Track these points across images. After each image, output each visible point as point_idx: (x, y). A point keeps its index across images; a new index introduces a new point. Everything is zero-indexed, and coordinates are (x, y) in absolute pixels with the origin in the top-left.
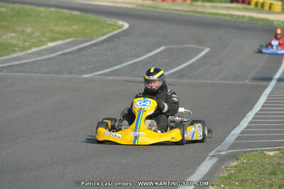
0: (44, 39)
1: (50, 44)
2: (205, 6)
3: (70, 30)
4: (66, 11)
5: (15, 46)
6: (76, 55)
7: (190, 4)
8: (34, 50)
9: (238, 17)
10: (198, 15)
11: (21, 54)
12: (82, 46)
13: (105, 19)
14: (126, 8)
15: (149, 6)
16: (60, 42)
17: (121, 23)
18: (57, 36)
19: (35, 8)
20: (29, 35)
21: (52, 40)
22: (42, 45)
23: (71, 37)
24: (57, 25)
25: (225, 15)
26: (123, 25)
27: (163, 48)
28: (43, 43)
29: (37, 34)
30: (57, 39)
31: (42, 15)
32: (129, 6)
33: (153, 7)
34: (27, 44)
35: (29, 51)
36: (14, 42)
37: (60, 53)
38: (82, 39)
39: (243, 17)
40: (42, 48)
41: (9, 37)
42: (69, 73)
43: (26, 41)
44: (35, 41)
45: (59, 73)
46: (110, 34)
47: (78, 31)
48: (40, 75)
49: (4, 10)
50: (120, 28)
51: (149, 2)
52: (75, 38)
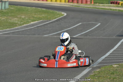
0: (30, 21)
1: (32, 23)
3: (41, 16)
4: (39, 8)
6: (43, 27)
7: (93, 5)
8: (25, 25)
9: (114, 10)
10: (96, 9)
11: (19, 27)
12: (45, 23)
13: (56, 12)
14: (66, 7)
15: (75, 6)
16: (37, 22)
17: (63, 13)
18: (35, 19)
19: (26, 7)
20: (23, 19)
21: (33, 21)
22: (29, 23)
23: (41, 20)
24: (35, 14)
25: (108, 9)
27: (80, 24)
28: (29, 22)
29: (27, 19)
30: (35, 21)
31: (29, 10)
34: (22, 23)
35: (23, 26)
36: (17, 22)
37: (36, 26)
38: (46, 20)
39: (116, 10)
40: (28, 24)
41: (14, 20)
42: (38, 35)
43: (22, 22)
44: (25, 21)
45: (34, 35)
46: (58, 18)
47: (44, 17)
48: (26, 36)
49: (13, 8)
50: (62, 15)
51: (76, 4)
52: (43, 20)
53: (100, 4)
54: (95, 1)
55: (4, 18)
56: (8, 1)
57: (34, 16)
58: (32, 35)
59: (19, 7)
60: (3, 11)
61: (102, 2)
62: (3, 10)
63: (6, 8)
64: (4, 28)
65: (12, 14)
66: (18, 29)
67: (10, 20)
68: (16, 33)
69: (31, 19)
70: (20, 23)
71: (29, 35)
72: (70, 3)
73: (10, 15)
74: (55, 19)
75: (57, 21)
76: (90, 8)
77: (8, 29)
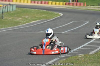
0: (31, 20)
1: (33, 22)
2: (91, 7)
3: (41, 16)
4: (41, 10)
5: (20, 23)
6: (41, 25)
7: (86, 7)
8: (27, 24)
10: (88, 10)
11: (21, 25)
12: (44, 22)
13: (55, 12)
14: (63, 9)
15: (71, 8)
17: (60, 14)
18: (36, 19)
19: (31, 9)
20: (26, 19)
21: (34, 20)
23: (41, 19)
24: (37, 15)
25: (97, 10)
26: (61, 15)
27: (72, 22)
29: (29, 18)
30: (36, 20)
31: (32, 12)
32: (64, 8)
33: (72, 8)
34: (25, 22)
35: (25, 24)
36: (20, 21)
37: (35, 25)
38: (45, 19)
40: (30, 23)
41: (19, 20)
42: (34, 31)
43: (25, 21)
44: (28, 20)
45: (31, 31)
46: (55, 18)
47: (44, 17)
49: (19, 10)
50: (59, 15)
51: (71, 6)
52: (43, 19)
53: (91, 6)
54: (87, 4)
55: (11, 18)
56: (15, 4)
57: (35, 16)
58: (29, 31)
59: (24, 9)
60: (10, 13)
61: (93, 5)
62: (11, 11)
63: (13, 10)
64: (9, 26)
65: (18, 15)
66: (20, 27)
67: (15, 20)
68: (17, 30)
69: (33, 18)
70: (23, 22)
71: (27, 31)
72: (66, 6)
73: (15, 15)
74: (52, 18)
75: (54, 20)
76: (83, 9)
77: (12, 27)
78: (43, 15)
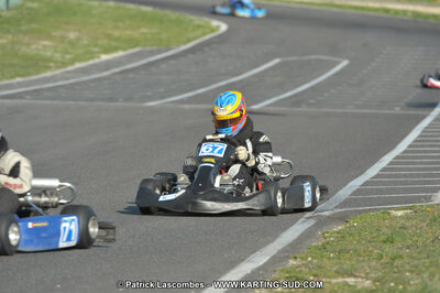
0: (96, 49)
1: (104, 57)
3: (136, 34)
4: (131, 6)
5: (49, 60)
6: (142, 72)
8: (78, 65)
9: (397, 11)
10: (334, 9)
11: (57, 72)
12: (153, 58)
13: (192, 17)
16: (120, 53)
17: (214, 23)
18: (114, 44)
20: (72, 43)
21: (106, 51)
22: (92, 58)
24: (116, 28)
26: (218, 27)
27: (276, 60)
28: (92, 55)
29: (85, 42)
30: (116, 49)
31: (94, 12)
34: (68, 56)
35: (70, 68)
36: (49, 54)
37: (116, 70)
38: (155, 48)
39: (404, 12)
40: (91, 62)
41: (40, 47)
42: (126, 100)
43: (67, 53)
44: (80, 51)
45: (111, 99)
46: (197, 41)
47: (149, 36)
48: (81, 103)
49: (36, 5)
50: (212, 30)
52: (144, 46)
55: (5, 41)
57: (110, 32)
58: (102, 100)
62: (2, 11)
63: (10, 5)
64: (4, 77)
65: (34, 26)
66: (53, 79)
67: (24, 49)
68: (47, 93)
69: (100, 42)
70: (60, 59)
71: (92, 100)
73: (24, 28)
74: (185, 43)
75: (192, 51)
77: (18, 79)
78: (144, 30)
